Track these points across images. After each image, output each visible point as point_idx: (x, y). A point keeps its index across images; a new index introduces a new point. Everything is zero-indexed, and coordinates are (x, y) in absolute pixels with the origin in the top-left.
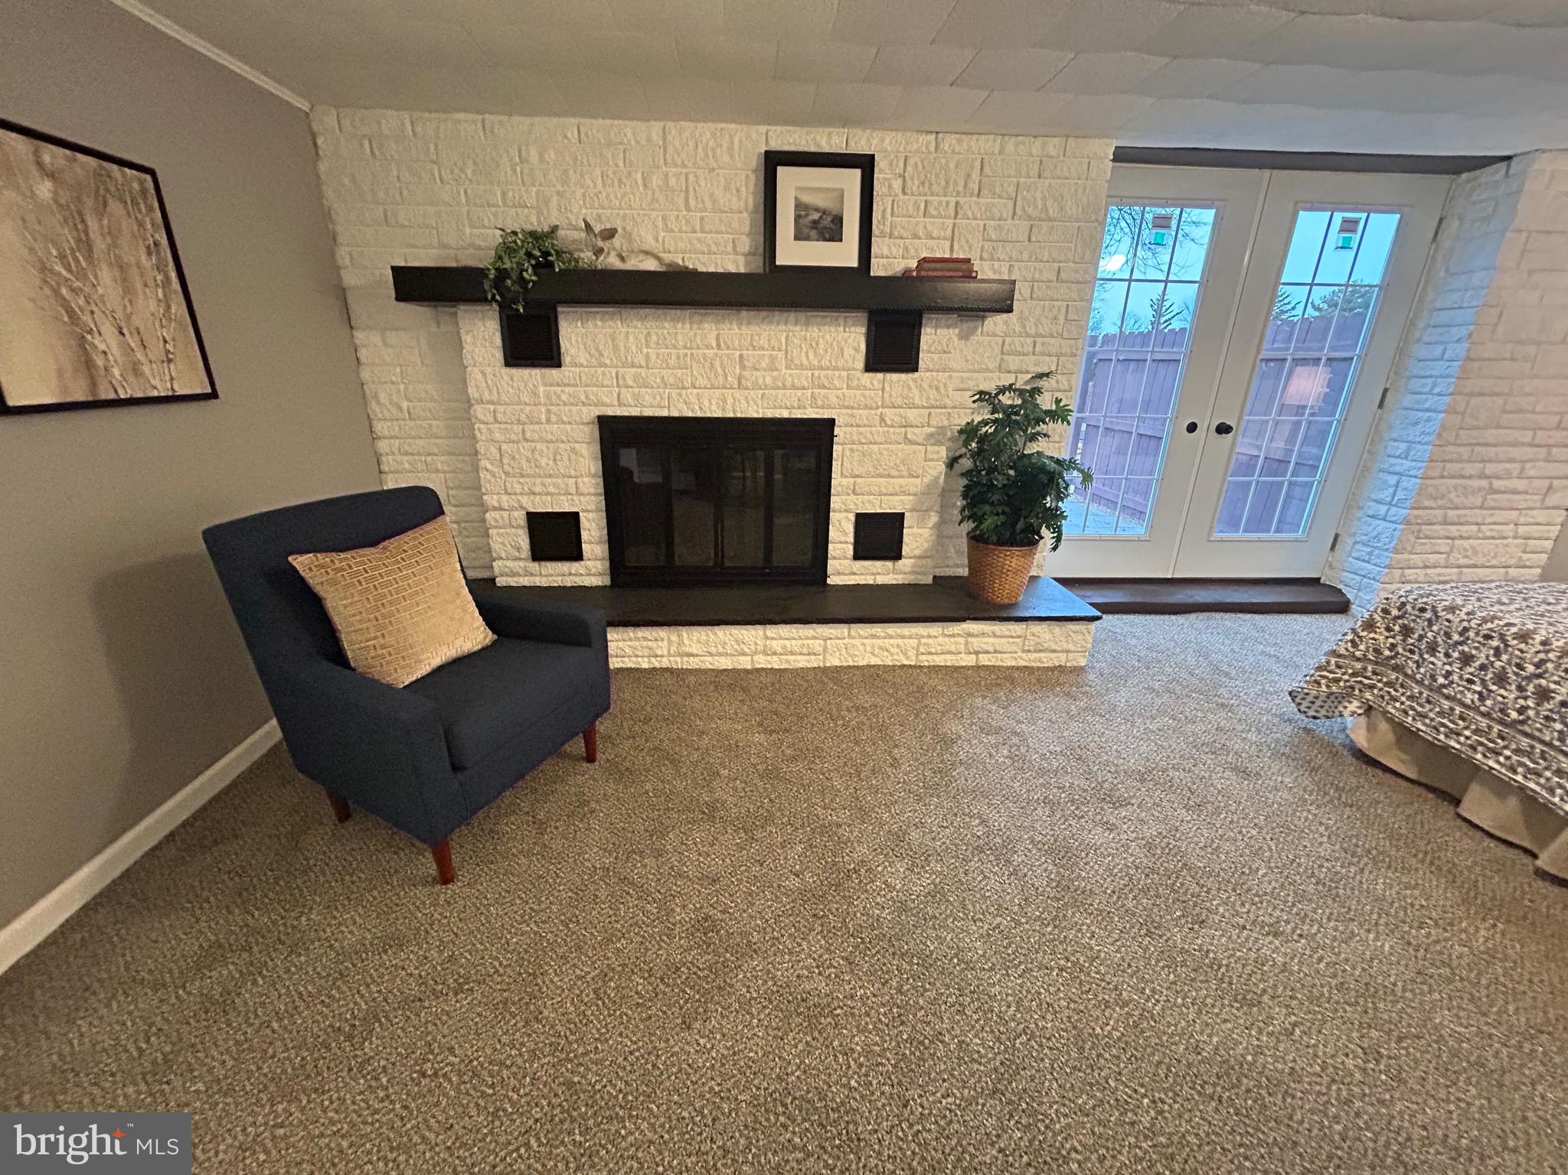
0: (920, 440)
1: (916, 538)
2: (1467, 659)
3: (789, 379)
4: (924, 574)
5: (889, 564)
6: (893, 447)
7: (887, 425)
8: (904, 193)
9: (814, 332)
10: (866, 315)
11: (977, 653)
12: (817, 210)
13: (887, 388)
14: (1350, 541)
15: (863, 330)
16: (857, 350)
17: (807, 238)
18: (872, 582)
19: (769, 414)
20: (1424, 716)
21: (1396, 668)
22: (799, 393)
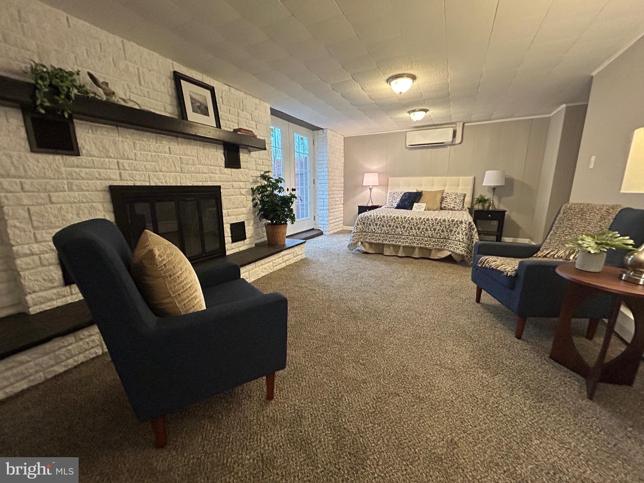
0: (244, 193)
1: (249, 230)
2: (376, 224)
3: (201, 169)
4: (251, 244)
5: (242, 242)
6: (237, 196)
7: (235, 189)
8: (223, 104)
9: (206, 150)
10: (222, 146)
11: (285, 262)
12: (199, 102)
13: (233, 174)
14: (317, 217)
15: (222, 152)
16: (222, 159)
17: (197, 112)
18: (238, 251)
19: (195, 184)
20: (373, 239)
21: (365, 232)
22: (205, 175)
